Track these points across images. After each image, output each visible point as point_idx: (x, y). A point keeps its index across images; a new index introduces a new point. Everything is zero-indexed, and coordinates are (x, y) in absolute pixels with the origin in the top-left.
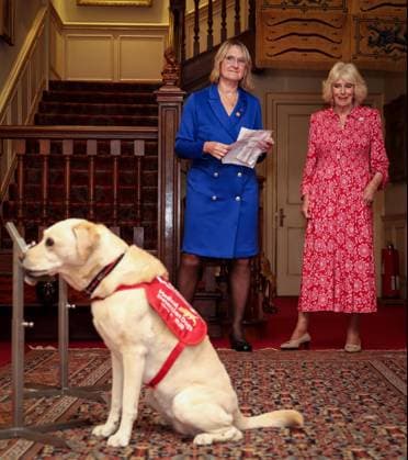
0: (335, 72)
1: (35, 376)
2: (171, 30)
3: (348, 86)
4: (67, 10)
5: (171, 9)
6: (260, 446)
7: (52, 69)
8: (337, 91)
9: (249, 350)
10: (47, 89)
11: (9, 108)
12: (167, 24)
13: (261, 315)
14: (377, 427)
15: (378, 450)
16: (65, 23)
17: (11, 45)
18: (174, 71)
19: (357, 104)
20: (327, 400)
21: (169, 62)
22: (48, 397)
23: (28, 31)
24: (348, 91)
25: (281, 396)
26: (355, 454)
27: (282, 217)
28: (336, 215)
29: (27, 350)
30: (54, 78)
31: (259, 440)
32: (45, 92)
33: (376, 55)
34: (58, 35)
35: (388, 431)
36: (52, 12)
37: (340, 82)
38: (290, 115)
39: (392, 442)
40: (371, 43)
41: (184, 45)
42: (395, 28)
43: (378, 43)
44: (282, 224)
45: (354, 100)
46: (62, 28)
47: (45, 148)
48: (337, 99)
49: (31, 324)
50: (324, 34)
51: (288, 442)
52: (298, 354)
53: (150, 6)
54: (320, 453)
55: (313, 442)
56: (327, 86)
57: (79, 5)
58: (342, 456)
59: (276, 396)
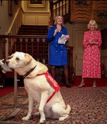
0: (91, 22)
1: (20, 94)
2: (50, 13)
3: (94, 25)
4: (25, 8)
5: (50, 8)
6: (75, 107)
7: (21, 22)
8: (91, 26)
9: (70, 87)
10: (20, 27)
11: (12, 31)
12: (49, 12)
13: (73, 79)
14: (102, 103)
15: (103, 108)
16: (24, 11)
17: (12, 16)
18: (52, 22)
19: (95, 30)
20: (90, 98)
21: (50, 20)
22: (24, 98)
23: (16, 13)
24: (94, 26)
25: (79, 97)
26: (97, 109)
27: (77, 57)
28: (91, 55)
29: (18, 88)
30: (22, 24)
31: (75, 106)
32: (20, 28)
33: (99, 19)
34: (23, 14)
35: (105, 104)
36: (21, 8)
37: (92, 24)
38: (78, 33)
39: (106, 106)
40: (98, 16)
41: (53, 17)
42: (103, 12)
43: (99, 16)
44: (77, 59)
45: (95, 29)
46: (24, 12)
47: (21, 40)
48: (91, 29)
49: (19, 80)
50: (87, 14)
51: (82, 106)
52: (82, 88)
53: (45, 7)
54: (89, 108)
55: (88, 106)
56: (89, 25)
57: (28, 7)
58: (94, 109)
59: (78, 97)
